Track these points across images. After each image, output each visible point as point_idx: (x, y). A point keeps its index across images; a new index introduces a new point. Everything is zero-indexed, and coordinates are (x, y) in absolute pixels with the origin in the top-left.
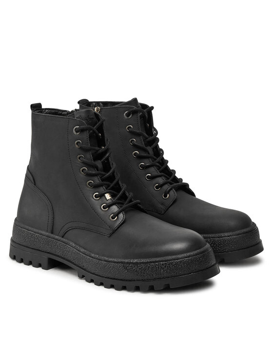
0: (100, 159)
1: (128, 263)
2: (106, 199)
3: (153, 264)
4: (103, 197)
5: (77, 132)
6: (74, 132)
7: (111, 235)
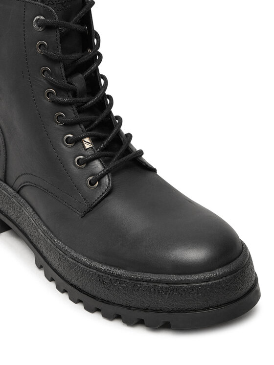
0: (82, 73)
1: (105, 272)
2: (84, 147)
3: (145, 283)
4: (79, 144)
5: (39, 26)
6: (35, 26)
7: (86, 214)
